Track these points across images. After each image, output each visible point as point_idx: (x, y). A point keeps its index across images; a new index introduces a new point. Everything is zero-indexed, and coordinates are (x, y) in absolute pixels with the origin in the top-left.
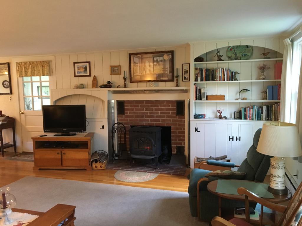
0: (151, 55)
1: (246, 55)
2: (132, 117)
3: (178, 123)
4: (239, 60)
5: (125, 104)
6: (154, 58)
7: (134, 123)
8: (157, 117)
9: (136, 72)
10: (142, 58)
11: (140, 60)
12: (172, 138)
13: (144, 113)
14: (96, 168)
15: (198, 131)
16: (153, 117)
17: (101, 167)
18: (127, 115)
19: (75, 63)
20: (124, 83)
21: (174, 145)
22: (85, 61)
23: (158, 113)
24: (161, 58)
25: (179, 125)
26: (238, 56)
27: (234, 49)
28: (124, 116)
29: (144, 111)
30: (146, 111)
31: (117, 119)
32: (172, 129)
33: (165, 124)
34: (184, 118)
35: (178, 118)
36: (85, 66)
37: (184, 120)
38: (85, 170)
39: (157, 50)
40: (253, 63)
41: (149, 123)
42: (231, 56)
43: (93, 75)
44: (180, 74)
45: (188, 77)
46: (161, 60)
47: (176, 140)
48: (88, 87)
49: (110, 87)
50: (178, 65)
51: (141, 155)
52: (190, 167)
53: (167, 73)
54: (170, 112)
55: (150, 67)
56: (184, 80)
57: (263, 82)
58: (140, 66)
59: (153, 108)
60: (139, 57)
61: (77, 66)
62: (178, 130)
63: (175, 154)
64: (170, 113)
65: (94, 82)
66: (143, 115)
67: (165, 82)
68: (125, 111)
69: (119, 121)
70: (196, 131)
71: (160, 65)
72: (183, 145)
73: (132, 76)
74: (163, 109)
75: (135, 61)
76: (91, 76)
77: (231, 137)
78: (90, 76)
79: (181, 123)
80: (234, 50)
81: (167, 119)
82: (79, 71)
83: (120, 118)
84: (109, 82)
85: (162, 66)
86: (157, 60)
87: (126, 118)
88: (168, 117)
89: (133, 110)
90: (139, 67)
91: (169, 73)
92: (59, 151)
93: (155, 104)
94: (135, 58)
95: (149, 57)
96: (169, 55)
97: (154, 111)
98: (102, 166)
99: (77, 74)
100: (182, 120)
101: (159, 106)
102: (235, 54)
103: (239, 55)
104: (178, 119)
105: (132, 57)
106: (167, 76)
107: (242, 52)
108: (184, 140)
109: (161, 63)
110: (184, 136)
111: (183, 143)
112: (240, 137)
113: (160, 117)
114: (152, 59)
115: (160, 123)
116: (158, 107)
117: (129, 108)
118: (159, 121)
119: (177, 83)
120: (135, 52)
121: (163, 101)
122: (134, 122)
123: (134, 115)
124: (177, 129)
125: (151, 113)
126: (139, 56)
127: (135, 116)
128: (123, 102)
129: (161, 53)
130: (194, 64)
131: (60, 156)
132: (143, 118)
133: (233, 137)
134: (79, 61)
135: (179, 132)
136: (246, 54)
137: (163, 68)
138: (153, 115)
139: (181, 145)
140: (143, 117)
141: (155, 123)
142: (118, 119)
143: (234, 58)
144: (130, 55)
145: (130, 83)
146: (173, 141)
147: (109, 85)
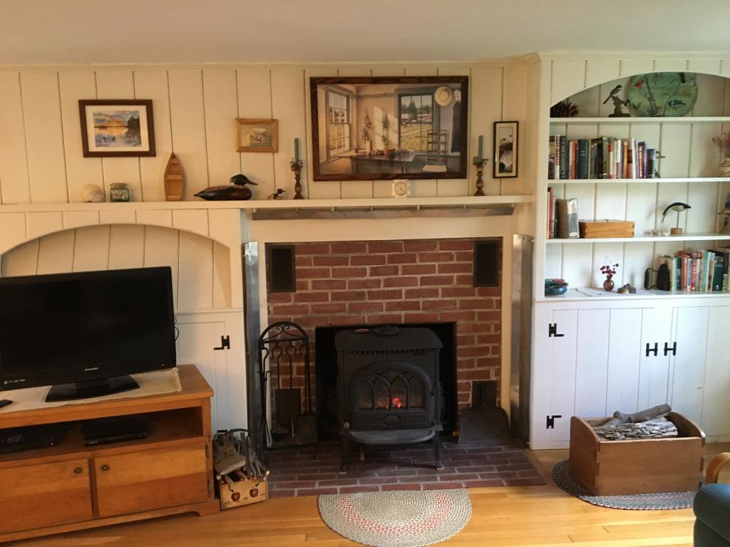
0: (392, 88)
1: (680, 102)
2: (324, 297)
3: (478, 310)
4: (659, 116)
5: (297, 256)
6: (403, 98)
7: (329, 320)
8: (409, 293)
9: (336, 145)
10: (358, 98)
11: (353, 103)
12: (459, 359)
13: (364, 284)
14: (234, 500)
15: (558, 333)
16: (398, 294)
17: (253, 493)
18: (305, 292)
19: (83, 104)
20: (295, 181)
21: (465, 381)
22: (129, 96)
23: (413, 282)
24: (427, 101)
25: (483, 316)
26: (657, 105)
27: (647, 83)
28: (292, 297)
29: (365, 278)
30: (371, 275)
31: (268, 308)
32: (459, 329)
33: (439, 316)
34: (500, 294)
35: (479, 296)
36: (130, 117)
37: (500, 302)
38: (196, 514)
39: (410, 73)
40: (694, 126)
41: (382, 316)
42: (639, 104)
43: (164, 150)
44: (487, 153)
45: (512, 166)
46: (425, 104)
47: (470, 364)
48: (145, 196)
49: (246, 195)
50: (479, 127)
51: (388, 429)
52: (528, 447)
53: (445, 152)
54: (452, 277)
55: (388, 130)
56: (498, 174)
57: (719, 182)
58: (350, 126)
59: (396, 265)
60: (346, 93)
61: (94, 115)
62: (478, 334)
63: (468, 408)
64: (455, 280)
65: (171, 177)
66: (362, 290)
67: (434, 181)
68: (298, 280)
69: (275, 313)
70: (553, 335)
71: (420, 123)
72: (493, 378)
73: (323, 159)
74: (432, 269)
75: (332, 104)
76: (155, 156)
77: (652, 347)
78: (151, 153)
79: (489, 310)
80: (648, 87)
81: (443, 301)
82: (105, 133)
83: (280, 304)
84: (240, 179)
85: (428, 127)
86: (412, 105)
87: (300, 304)
88: (447, 292)
89: (325, 273)
90: (347, 127)
91: (452, 151)
92: (80, 459)
93: (404, 253)
94: (331, 95)
95: (385, 95)
96: (453, 90)
97: (400, 275)
98: (257, 490)
99: (97, 146)
100: (491, 301)
101: (418, 260)
102: (651, 99)
103: (660, 102)
104: (480, 298)
105: (321, 91)
106: (445, 159)
107: (668, 94)
108: (498, 362)
109: (427, 117)
110: (497, 350)
111: (492, 372)
112: (675, 344)
113: (420, 293)
114: (394, 101)
115: (420, 312)
116: (414, 261)
117: (313, 267)
118: (415, 306)
119: (480, 185)
120: (332, 73)
121: (430, 243)
122: (330, 315)
123: (330, 292)
124: (476, 328)
125: (388, 283)
126: (346, 90)
127: (332, 294)
128: (290, 250)
129: (428, 83)
130: (552, 124)
131: (87, 478)
132: (364, 301)
133: (656, 345)
134: (101, 96)
135: (482, 340)
136: (679, 99)
137: (432, 134)
138: (397, 288)
139: (489, 377)
140: (361, 295)
141: (403, 313)
142: (271, 308)
143: (648, 111)
144: (315, 83)
145: (312, 183)
146: (462, 367)
147: (239, 189)
